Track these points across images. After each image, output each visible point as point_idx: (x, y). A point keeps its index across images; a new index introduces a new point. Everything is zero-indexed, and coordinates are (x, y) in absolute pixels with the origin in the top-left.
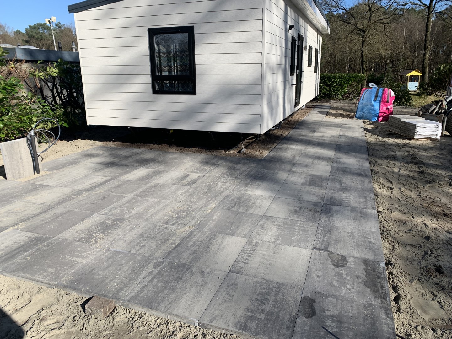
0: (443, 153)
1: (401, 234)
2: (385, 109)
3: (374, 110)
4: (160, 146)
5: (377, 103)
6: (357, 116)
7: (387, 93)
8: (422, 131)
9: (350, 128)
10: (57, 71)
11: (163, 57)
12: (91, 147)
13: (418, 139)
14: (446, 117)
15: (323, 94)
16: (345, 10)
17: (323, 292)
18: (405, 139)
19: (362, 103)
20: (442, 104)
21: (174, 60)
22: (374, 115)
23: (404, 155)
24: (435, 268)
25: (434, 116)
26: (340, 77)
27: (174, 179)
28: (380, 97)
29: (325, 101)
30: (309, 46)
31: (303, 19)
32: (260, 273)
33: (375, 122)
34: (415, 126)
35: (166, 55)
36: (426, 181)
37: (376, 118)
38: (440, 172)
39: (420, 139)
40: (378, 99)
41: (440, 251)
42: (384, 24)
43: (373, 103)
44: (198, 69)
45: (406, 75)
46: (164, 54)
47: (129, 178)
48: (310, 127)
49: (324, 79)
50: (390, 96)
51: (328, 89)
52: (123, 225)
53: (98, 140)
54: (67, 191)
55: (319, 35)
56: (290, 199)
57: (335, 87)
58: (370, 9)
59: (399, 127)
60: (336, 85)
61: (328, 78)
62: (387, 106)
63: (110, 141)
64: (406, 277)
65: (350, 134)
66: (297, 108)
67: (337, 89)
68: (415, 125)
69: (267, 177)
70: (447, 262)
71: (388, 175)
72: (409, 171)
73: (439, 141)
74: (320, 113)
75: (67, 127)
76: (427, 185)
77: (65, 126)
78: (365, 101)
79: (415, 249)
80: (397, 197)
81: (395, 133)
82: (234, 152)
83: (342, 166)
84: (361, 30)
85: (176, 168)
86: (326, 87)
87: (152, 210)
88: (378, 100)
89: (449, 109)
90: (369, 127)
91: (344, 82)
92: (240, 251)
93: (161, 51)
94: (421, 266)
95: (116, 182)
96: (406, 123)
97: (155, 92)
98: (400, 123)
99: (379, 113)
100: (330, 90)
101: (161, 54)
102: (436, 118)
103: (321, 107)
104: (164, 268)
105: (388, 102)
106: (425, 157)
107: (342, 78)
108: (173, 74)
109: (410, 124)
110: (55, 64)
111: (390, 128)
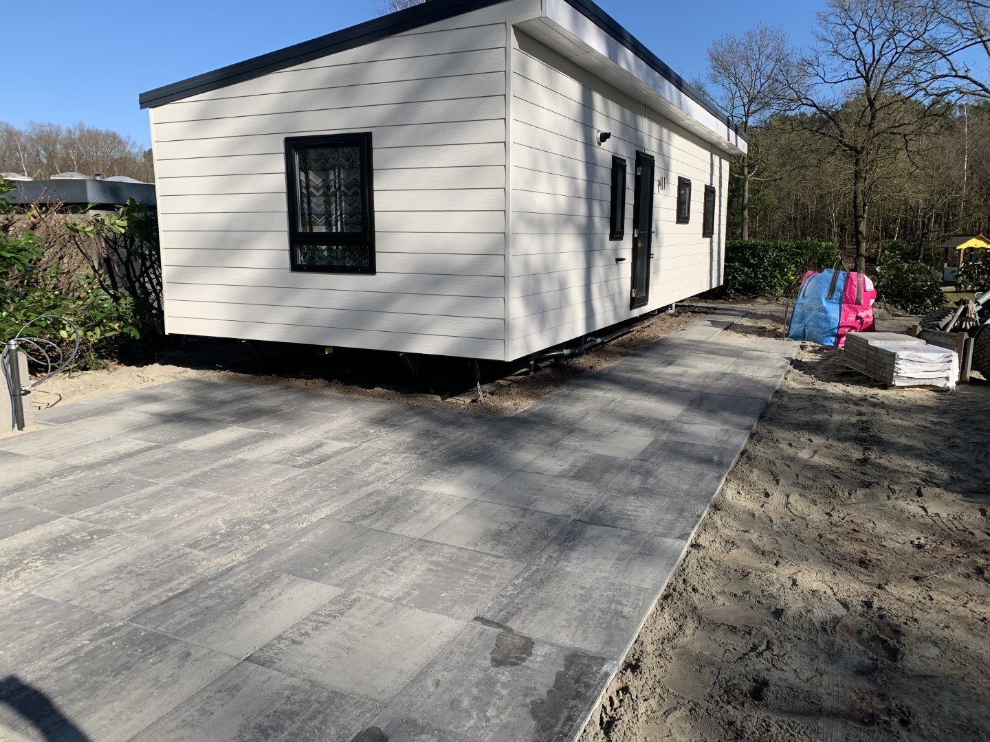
0: (943, 420)
1: (721, 600)
2: (852, 318)
3: (827, 320)
4: (309, 381)
5: (835, 305)
6: (792, 333)
7: (855, 283)
8: (911, 369)
9: (758, 358)
10: (125, 223)
11: (315, 196)
12: (167, 381)
13: (903, 387)
14: (973, 340)
15: (740, 284)
16: (815, 106)
17: (420, 721)
18: (871, 386)
19: (802, 304)
20: (966, 310)
21: (336, 202)
22: (827, 332)
23: (848, 421)
24: (754, 684)
25: (946, 335)
26: (776, 248)
27: (285, 452)
28: (839, 290)
29: (743, 300)
30: (680, 178)
31: (652, 119)
32: (311, 667)
33: (828, 348)
34: (893, 356)
35: (321, 191)
36: (862, 481)
37: (833, 339)
38: (908, 463)
39: (908, 387)
40: (835, 296)
41: (789, 646)
42: (905, 136)
43: (825, 304)
44: (380, 221)
45: (955, 248)
46: (317, 189)
47: (191, 448)
48: (668, 352)
49: (742, 252)
50: (862, 290)
51: (751, 273)
52: (100, 544)
53: (193, 367)
54: (48, 466)
55: (716, 159)
56: (506, 505)
57: (766, 270)
58: (871, 104)
59: (864, 358)
60: (769, 265)
61: (751, 249)
62: (857, 312)
63: (214, 369)
64: (661, 701)
65: (749, 371)
66: (636, 313)
67: (771, 273)
68: (894, 354)
69: (491, 456)
70: (793, 672)
71: (778, 465)
72: (838, 458)
73: (953, 393)
74: (715, 324)
75: (138, 337)
76: (858, 492)
77: (134, 337)
78: (809, 299)
79: (735, 637)
80: (770, 514)
81: (856, 372)
82: (464, 401)
83: (681, 439)
84: (851, 148)
85: (309, 429)
86: (746, 269)
87: (188, 514)
88: (836, 299)
89: (982, 321)
90: (807, 357)
91: (788, 259)
92: (307, 614)
93: (312, 184)
94: (717, 678)
95: (159, 454)
96: (877, 349)
97: (295, 267)
98: (866, 350)
99: (839, 327)
100: (756, 274)
101: (312, 189)
102: (950, 341)
103: (726, 312)
104: (110, 642)
105: (860, 304)
106: (895, 428)
107: (781, 250)
108: (334, 231)
109: (883, 351)
110: (121, 210)
111: (848, 360)
